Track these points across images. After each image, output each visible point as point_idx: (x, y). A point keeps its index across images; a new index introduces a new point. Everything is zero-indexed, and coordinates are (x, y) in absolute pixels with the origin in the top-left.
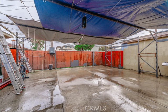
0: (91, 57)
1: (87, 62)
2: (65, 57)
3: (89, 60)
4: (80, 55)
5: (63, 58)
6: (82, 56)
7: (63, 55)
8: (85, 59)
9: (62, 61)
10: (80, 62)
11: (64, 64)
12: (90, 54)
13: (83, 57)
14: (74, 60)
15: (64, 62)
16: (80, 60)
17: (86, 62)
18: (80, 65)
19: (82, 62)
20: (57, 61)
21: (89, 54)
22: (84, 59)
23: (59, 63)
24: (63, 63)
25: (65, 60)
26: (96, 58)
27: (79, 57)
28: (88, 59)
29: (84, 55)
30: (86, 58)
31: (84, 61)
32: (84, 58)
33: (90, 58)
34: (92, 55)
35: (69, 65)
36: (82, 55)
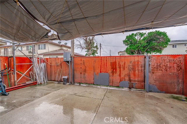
0: (140, 68)
1: (130, 80)
2: (86, 67)
3: (135, 75)
4: (111, 63)
5: (83, 68)
6: (117, 66)
7: (82, 63)
8: (124, 73)
9: (81, 73)
10: (111, 78)
11: (85, 78)
12: (138, 62)
13: (120, 68)
14: (101, 72)
15: (84, 74)
16: (113, 73)
17: (127, 78)
18: (111, 84)
19: (116, 78)
20: (75, 72)
21: (135, 62)
22: (120, 71)
23: (78, 75)
24: (82, 75)
25: (85, 71)
26: (159, 73)
27: (109, 66)
28: (132, 72)
29: (122, 64)
30: (126, 69)
31: (122, 76)
32: (122, 69)
33: (138, 70)
34: (143, 63)
35: (92, 81)
36: (117, 63)
